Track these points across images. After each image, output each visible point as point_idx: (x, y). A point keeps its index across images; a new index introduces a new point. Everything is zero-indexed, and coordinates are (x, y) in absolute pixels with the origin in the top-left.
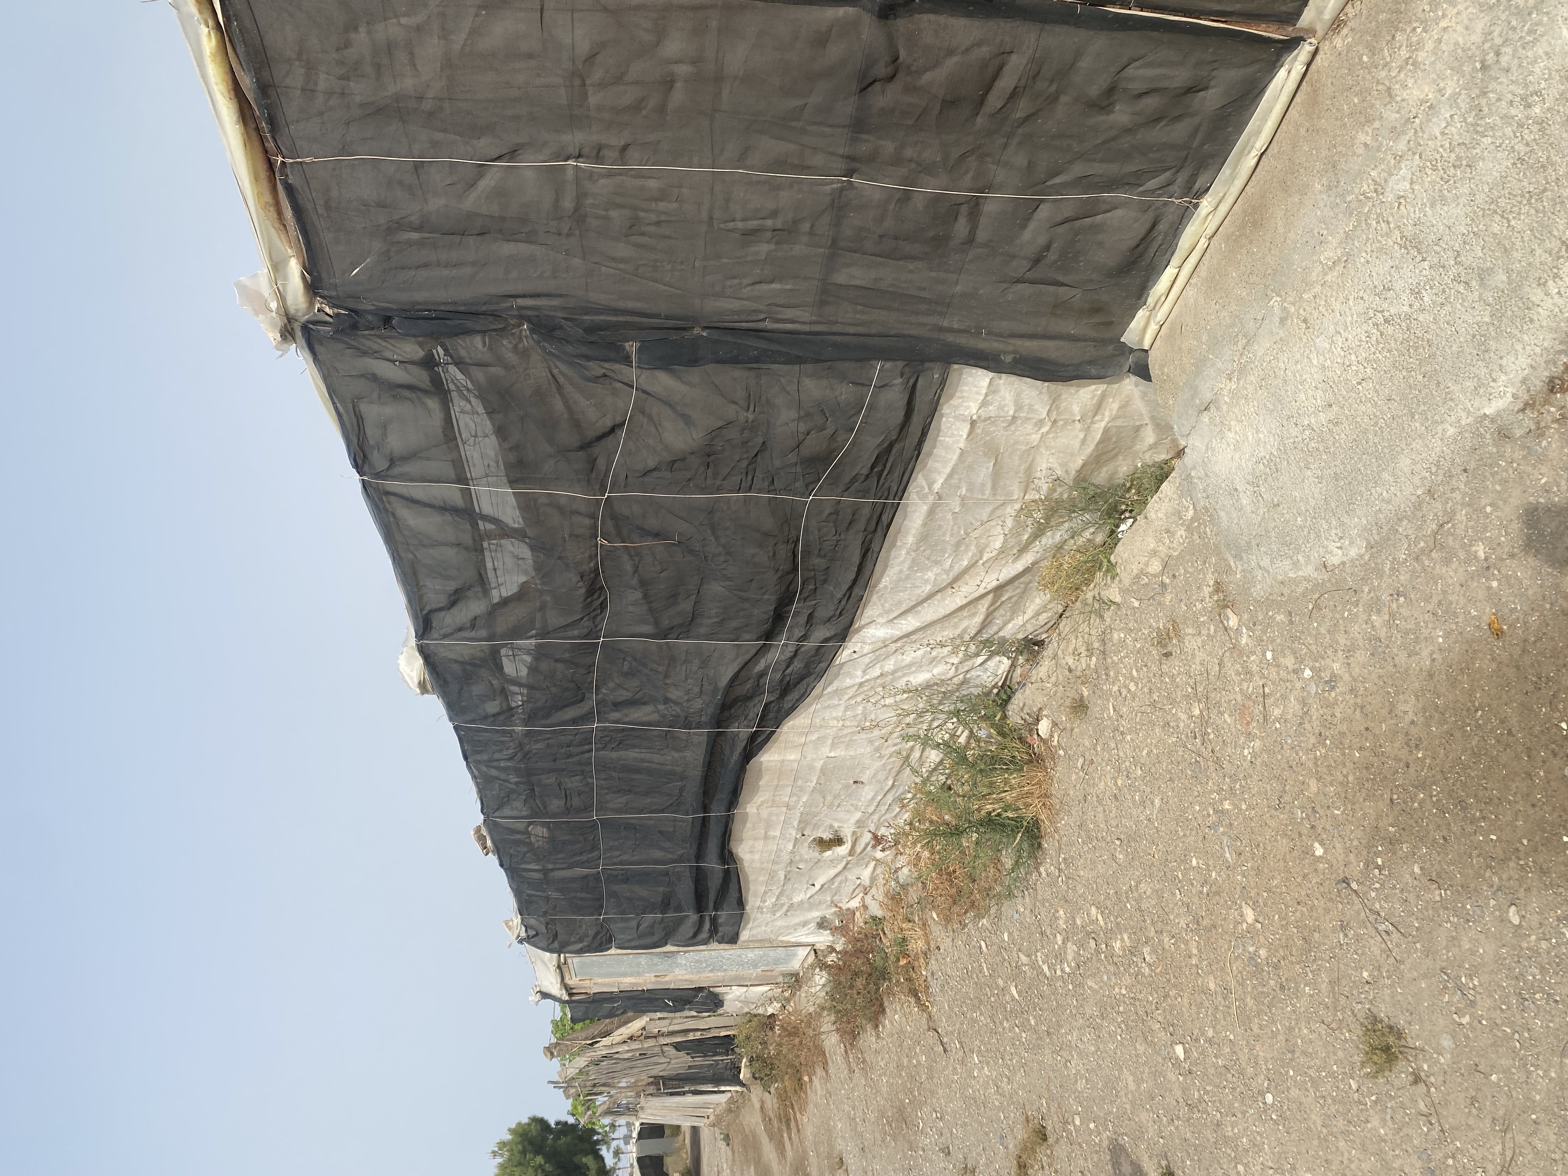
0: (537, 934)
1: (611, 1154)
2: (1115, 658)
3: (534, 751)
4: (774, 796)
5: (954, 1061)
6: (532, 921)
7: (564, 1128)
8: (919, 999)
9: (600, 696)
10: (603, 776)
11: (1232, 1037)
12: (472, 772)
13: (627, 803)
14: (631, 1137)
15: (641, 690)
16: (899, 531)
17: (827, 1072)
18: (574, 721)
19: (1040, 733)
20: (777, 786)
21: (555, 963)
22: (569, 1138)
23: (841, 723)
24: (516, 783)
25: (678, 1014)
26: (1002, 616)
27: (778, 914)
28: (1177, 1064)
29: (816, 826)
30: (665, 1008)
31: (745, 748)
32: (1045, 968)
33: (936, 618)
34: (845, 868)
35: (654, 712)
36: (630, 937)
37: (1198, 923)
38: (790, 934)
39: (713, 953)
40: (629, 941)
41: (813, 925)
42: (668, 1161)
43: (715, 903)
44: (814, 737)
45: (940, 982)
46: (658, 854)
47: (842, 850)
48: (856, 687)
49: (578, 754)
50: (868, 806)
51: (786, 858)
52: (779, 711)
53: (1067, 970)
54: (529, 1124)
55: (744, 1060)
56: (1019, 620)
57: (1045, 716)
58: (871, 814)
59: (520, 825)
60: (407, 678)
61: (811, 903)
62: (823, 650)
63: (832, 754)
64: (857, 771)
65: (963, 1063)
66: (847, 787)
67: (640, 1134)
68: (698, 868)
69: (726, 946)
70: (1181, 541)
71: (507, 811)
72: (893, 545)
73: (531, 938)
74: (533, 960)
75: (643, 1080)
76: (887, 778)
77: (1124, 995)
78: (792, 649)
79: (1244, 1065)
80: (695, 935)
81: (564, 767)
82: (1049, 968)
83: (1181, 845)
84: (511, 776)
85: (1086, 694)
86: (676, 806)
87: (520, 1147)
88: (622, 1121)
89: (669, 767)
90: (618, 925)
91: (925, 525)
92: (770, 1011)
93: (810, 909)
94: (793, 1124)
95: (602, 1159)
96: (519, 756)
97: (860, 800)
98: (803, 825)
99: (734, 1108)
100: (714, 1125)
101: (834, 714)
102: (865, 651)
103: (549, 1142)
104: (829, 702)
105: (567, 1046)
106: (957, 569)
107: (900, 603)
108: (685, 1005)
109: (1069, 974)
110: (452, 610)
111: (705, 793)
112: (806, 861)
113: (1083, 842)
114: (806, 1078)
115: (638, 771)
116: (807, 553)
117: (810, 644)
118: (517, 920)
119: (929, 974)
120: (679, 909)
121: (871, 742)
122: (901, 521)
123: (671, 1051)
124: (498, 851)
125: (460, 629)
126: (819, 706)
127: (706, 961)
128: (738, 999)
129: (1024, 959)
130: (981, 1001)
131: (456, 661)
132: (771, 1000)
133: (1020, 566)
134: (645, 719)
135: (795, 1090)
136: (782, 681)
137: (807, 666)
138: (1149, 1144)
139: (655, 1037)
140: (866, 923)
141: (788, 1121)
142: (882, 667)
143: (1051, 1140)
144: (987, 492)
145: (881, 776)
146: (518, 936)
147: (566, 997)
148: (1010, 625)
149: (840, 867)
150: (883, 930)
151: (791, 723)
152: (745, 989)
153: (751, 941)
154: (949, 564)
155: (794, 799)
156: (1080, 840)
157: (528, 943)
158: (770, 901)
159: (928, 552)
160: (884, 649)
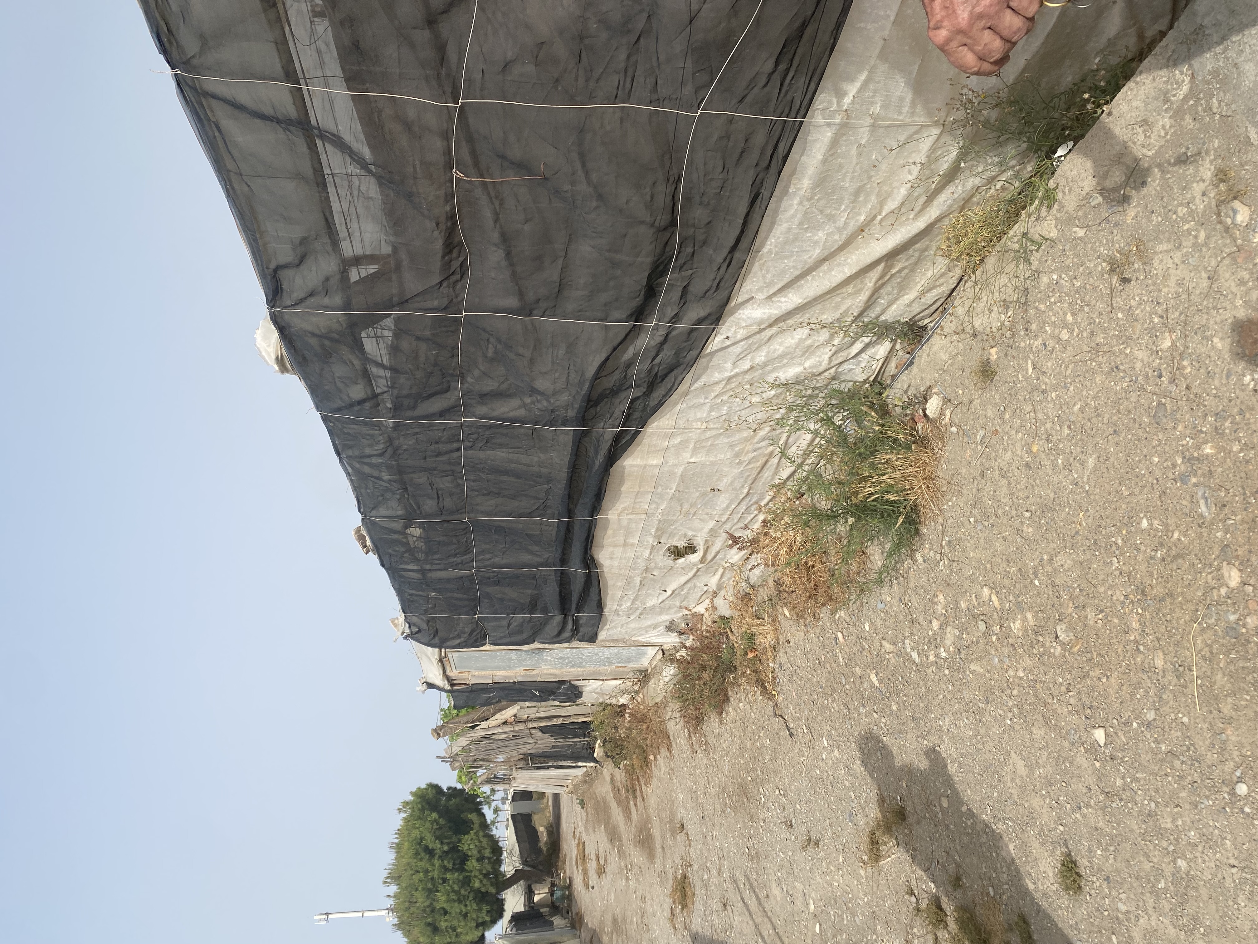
0: (420, 631)
1: (492, 811)
2: (1042, 307)
3: (405, 447)
4: (635, 503)
5: (801, 744)
6: (415, 619)
7: (454, 792)
8: (765, 688)
9: (466, 385)
10: (472, 477)
11: (1185, 720)
12: (346, 470)
13: (497, 506)
14: (507, 799)
15: (507, 379)
16: (794, 172)
17: (671, 753)
18: (442, 414)
19: (928, 412)
20: (638, 492)
21: (437, 656)
22: (458, 800)
23: (705, 425)
24: (389, 481)
25: (544, 704)
26: (889, 294)
27: (632, 618)
28: (1094, 747)
29: (672, 535)
30: (533, 698)
31: (610, 450)
32: (915, 655)
33: (820, 293)
34: (695, 575)
35: (519, 407)
36: (502, 635)
37: (1143, 593)
38: (642, 635)
39: (574, 651)
40: (502, 638)
41: (662, 628)
42: (536, 818)
43: (577, 604)
44: (677, 441)
45: (788, 673)
46: (526, 558)
47: (694, 558)
48: (724, 383)
49: (447, 453)
50: (722, 514)
51: (642, 564)
52: (644, 410)
53: (944, 655)
54: (426, 789)
55: (599, 741)
56: (907, 298)
57: (936, 393)
58: (725, 523)
59: (397, 524)
60: (264, 353)
61: (661, 608)
62: (695, 334)
63: (693, 460)
64: (715, 478)
65: (810, 746)
66: (704, 495)
67: (513, 797)
68: (562, 573)
69: (586, 645)
70: (1162, 133)
71: (383, 511)
72: (785, 192)
73: (413, 635)
74: (419, 655)
75: (514, 757)
76: (743, 486)
77: (1020, 678)
78: (662, 332)
79: (1202, 751)
80: (559, 634)
81: (434, 465)
82: (919, 654)
83: (1124, 506)
84: (383, 474)
85: (994, 357)
86: (542, 511)
87: (420, 806)
88: (497, 787)
89: (536, 469)
90: (492, 624)
91: (825, 161)
92: (622, 701)
93: (661, 613)
94: (638, 794)
95: (483, 815)
96: (390, 451)
97: (714, 509)
98: (659, 533)
99: (588, 780)
100: (572, 793)
101: (699, 415)
102: (739, 337)
103: (443, 802)
104: (695, 401)
105: (451, 728)
106: (853, 226)
107: (784, 272)
108: (550, 695)
109: (945, 659)
110: (301, 268)
111: (570, 496)
112: (660, 568)
113: (977, 522)
114: (652, 757)
115: (506, 472)
116: (688, 199)
117: (684, 326)
118: (401, 617)
119: (777, 666)
120: (545, 610)
121: (731, 446)
122: (797, 157)
123: (538, 734)
124: (378, 550)
125: (312, 294)
126: (684, 405)
127: (568, 658)
128: (594, 691)
129: (888, 646)
130: (834, 690)
131: (313, 335)
132: (623, 692)
133: (921, 224)
134: (512, 414)
135: (641, 767)
136: (650, 371)
137: (677, 354)
138: (1042, 830)
139: (525, 722)
140: (714, 622)
141: (634, 792)
142: (752, 359)
143: (911, 820)
144: (905, 110)
145: (737, 484)
146: (403, 633)
147: (448, 687)
148: (894, 306)
149: (691, 574)
150: (730, 629)
151: (656, 424)
152: (601, 682)
153: (608, 641)
154: (843, 220)
155: (653, 506)
156: (972, 520)
157: (412, 638)
158: (626, 605)
159: (823, 202)
160: (758, 336)
